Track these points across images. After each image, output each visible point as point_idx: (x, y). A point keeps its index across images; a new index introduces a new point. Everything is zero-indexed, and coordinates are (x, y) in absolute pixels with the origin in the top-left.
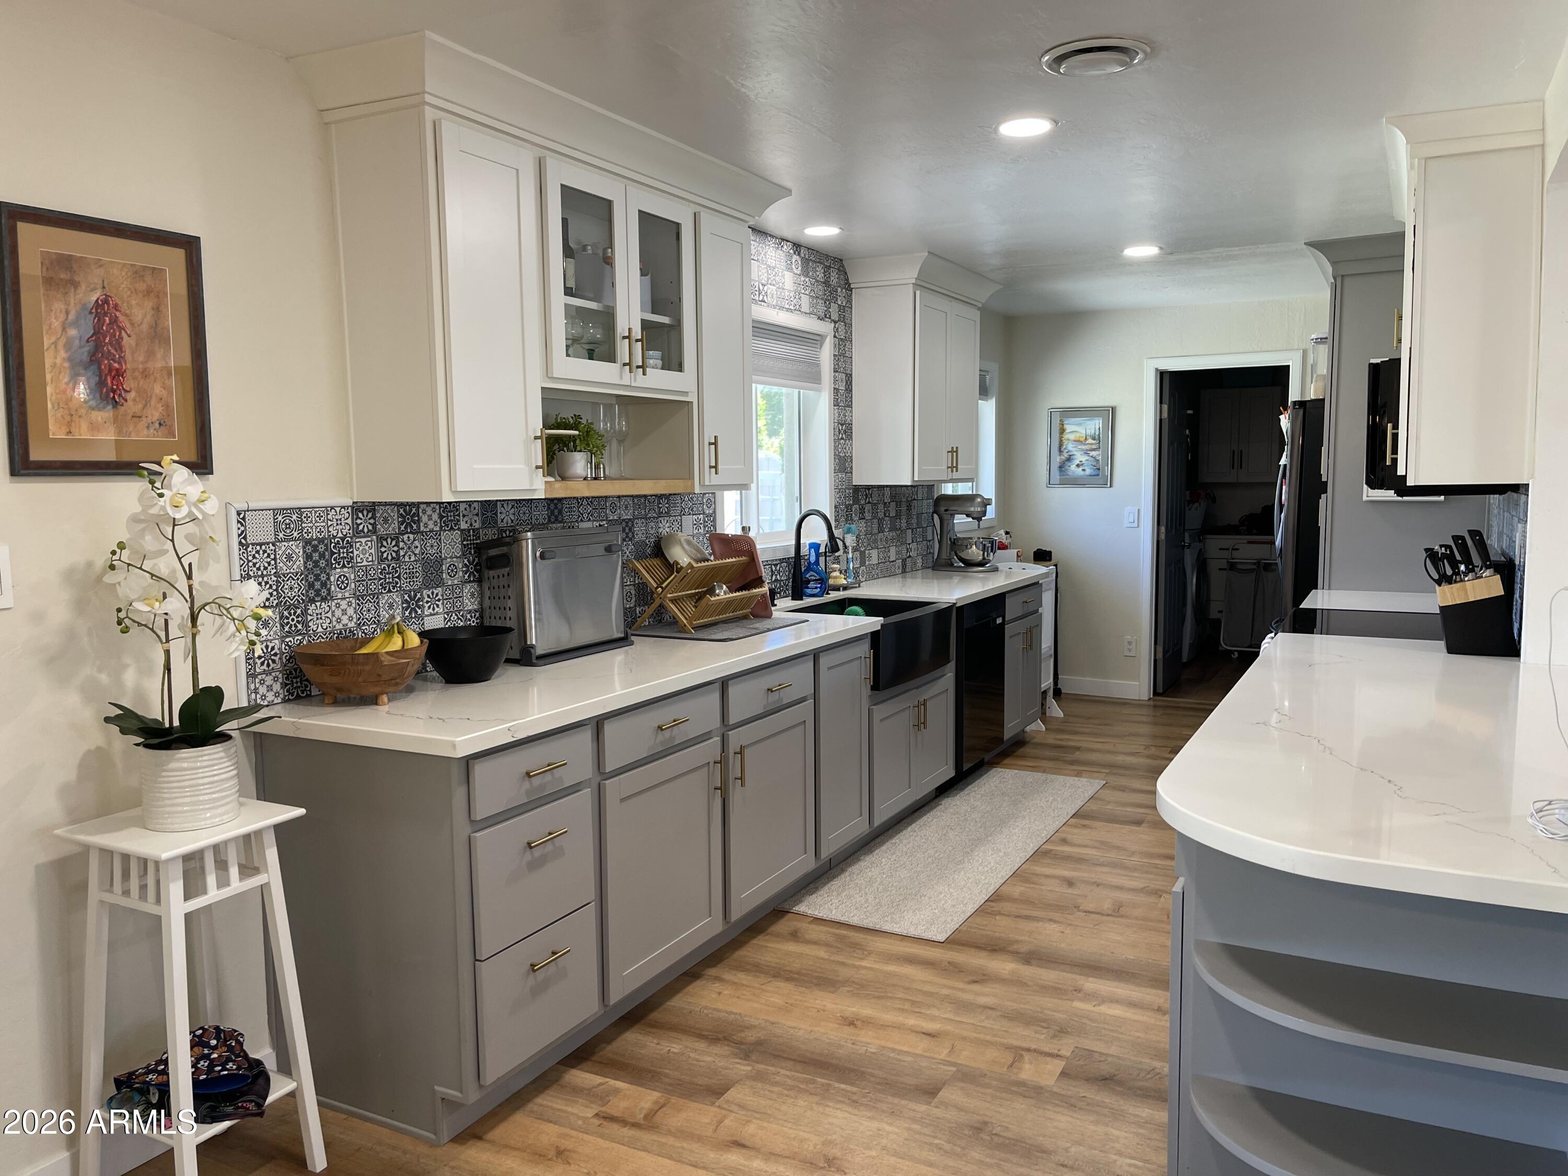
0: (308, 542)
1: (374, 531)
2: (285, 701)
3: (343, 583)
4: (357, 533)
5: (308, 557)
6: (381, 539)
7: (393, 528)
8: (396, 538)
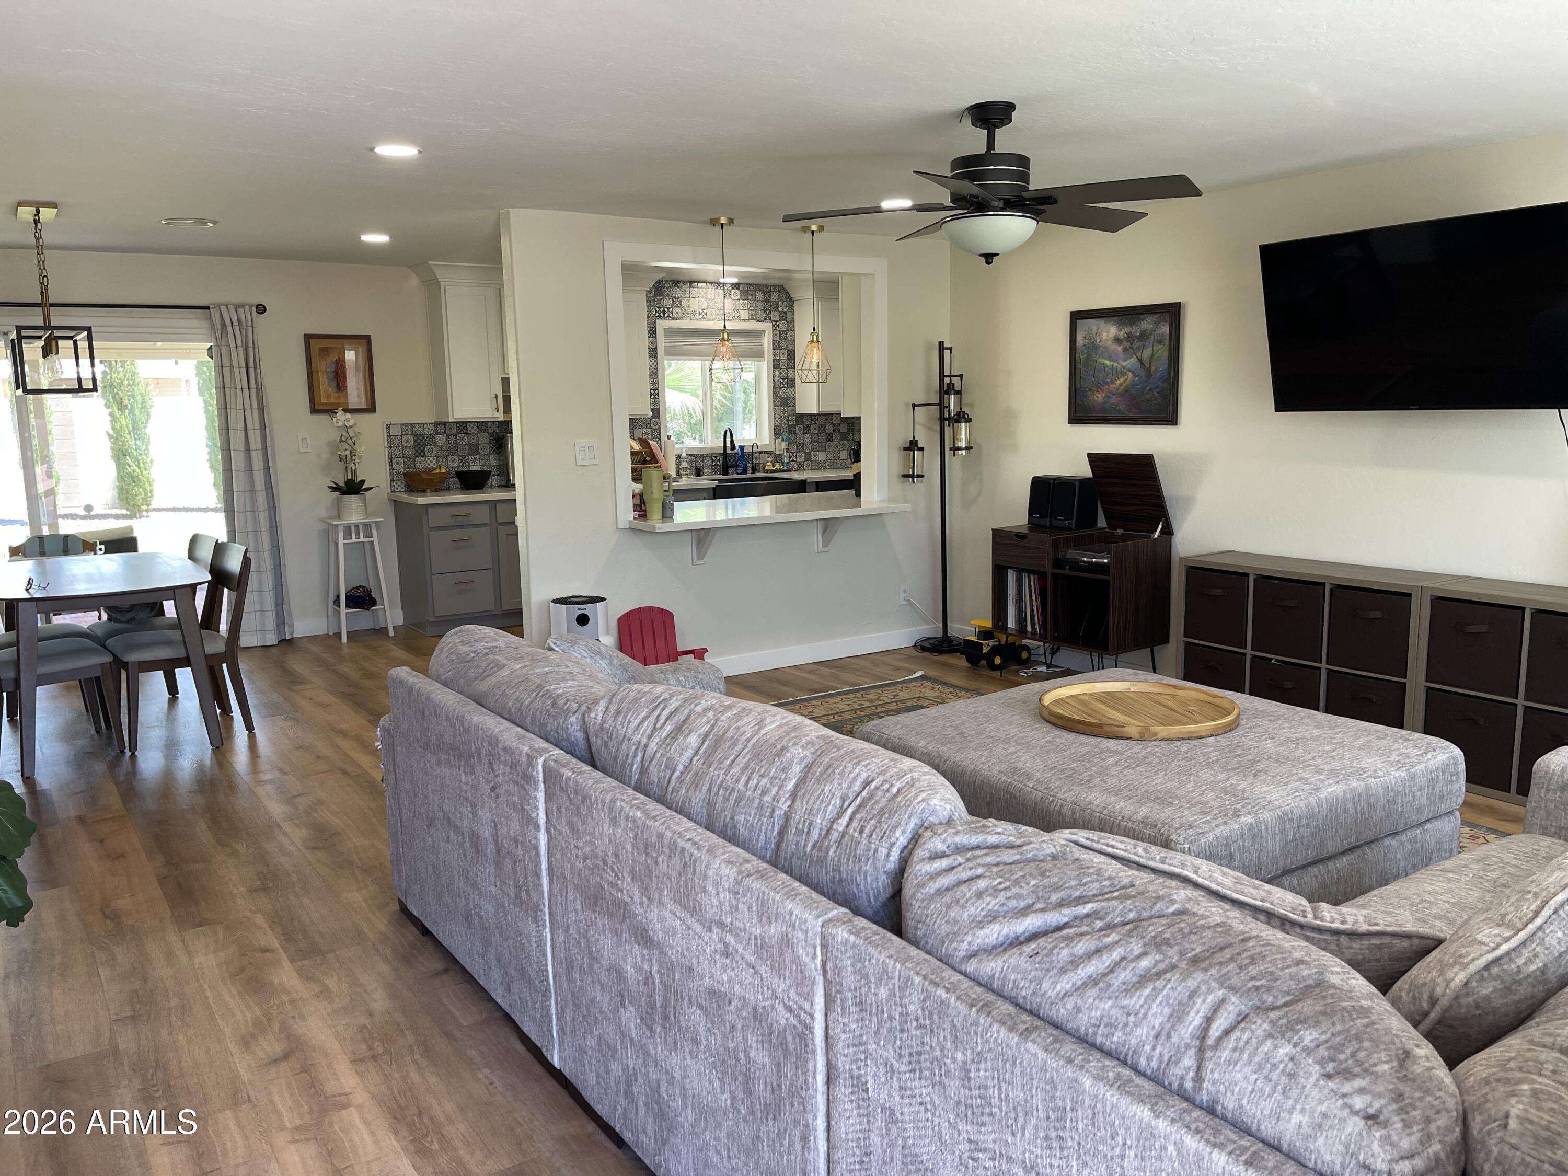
0: (415, 436)
1: (445, 432)
2: (406, 491)
3: (431, 451)
4: (437, 433)
5: (415, 441)
6: (448, 436)
7: (454, 431)
8: (456, 435)
